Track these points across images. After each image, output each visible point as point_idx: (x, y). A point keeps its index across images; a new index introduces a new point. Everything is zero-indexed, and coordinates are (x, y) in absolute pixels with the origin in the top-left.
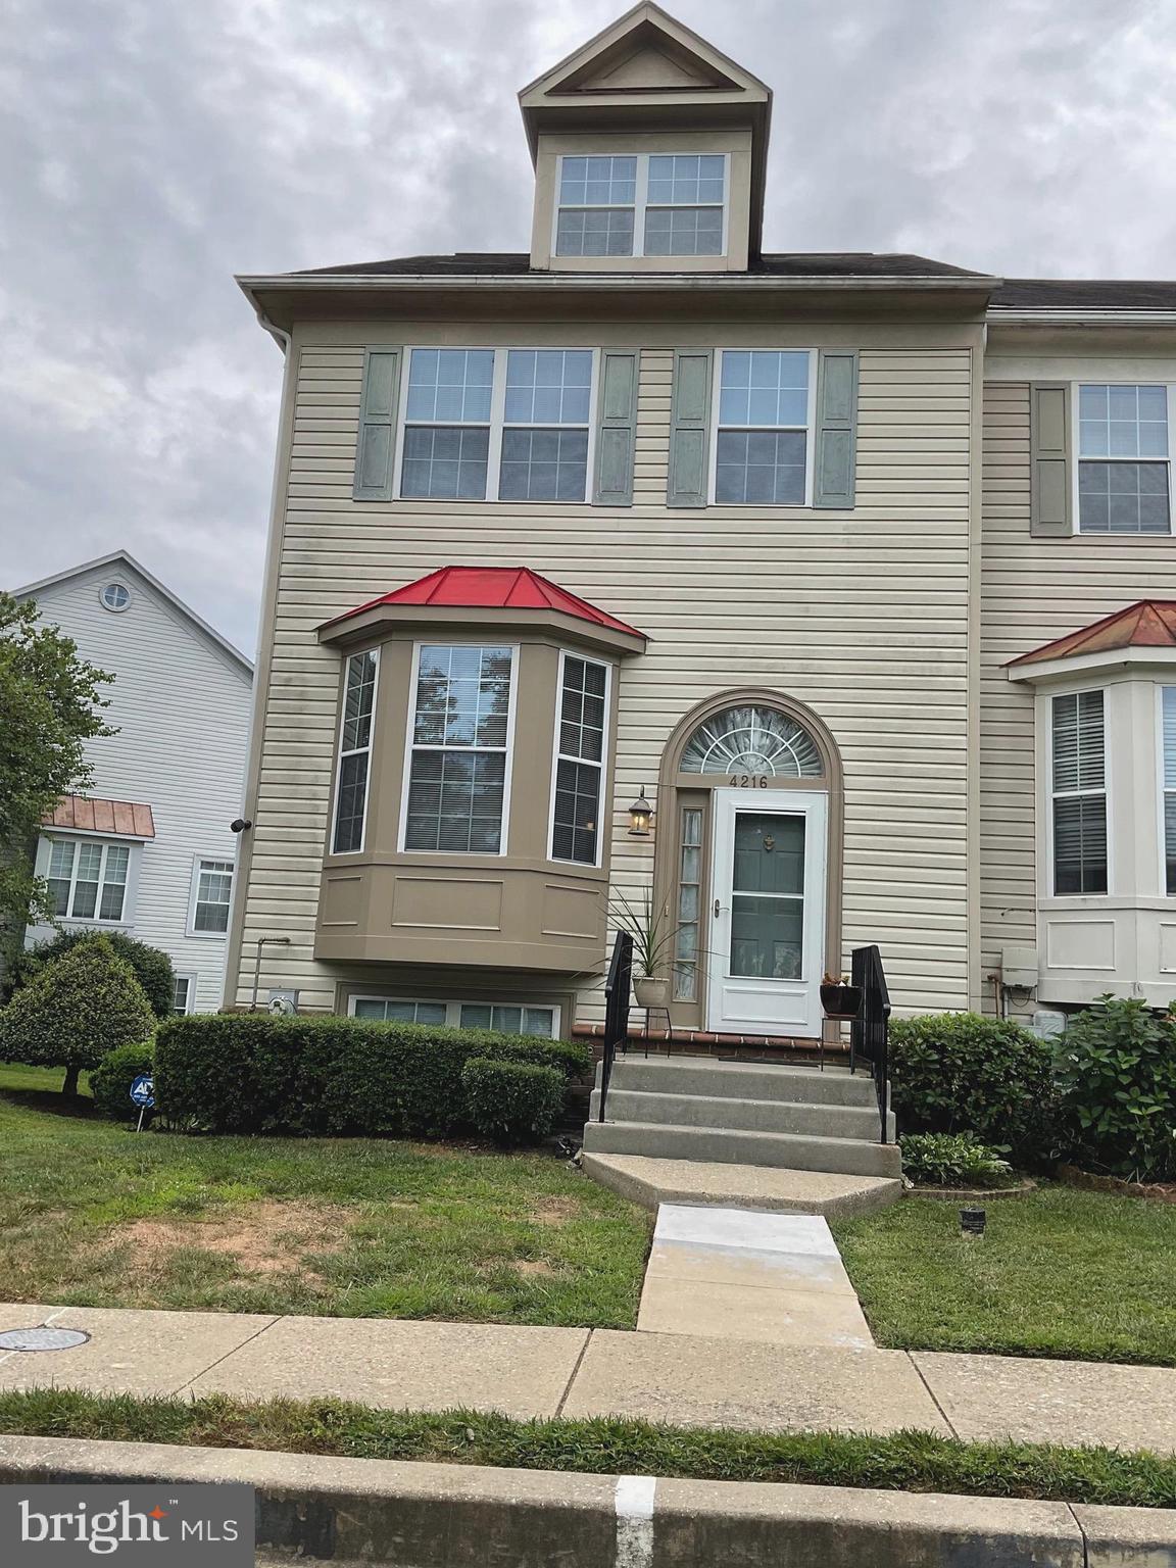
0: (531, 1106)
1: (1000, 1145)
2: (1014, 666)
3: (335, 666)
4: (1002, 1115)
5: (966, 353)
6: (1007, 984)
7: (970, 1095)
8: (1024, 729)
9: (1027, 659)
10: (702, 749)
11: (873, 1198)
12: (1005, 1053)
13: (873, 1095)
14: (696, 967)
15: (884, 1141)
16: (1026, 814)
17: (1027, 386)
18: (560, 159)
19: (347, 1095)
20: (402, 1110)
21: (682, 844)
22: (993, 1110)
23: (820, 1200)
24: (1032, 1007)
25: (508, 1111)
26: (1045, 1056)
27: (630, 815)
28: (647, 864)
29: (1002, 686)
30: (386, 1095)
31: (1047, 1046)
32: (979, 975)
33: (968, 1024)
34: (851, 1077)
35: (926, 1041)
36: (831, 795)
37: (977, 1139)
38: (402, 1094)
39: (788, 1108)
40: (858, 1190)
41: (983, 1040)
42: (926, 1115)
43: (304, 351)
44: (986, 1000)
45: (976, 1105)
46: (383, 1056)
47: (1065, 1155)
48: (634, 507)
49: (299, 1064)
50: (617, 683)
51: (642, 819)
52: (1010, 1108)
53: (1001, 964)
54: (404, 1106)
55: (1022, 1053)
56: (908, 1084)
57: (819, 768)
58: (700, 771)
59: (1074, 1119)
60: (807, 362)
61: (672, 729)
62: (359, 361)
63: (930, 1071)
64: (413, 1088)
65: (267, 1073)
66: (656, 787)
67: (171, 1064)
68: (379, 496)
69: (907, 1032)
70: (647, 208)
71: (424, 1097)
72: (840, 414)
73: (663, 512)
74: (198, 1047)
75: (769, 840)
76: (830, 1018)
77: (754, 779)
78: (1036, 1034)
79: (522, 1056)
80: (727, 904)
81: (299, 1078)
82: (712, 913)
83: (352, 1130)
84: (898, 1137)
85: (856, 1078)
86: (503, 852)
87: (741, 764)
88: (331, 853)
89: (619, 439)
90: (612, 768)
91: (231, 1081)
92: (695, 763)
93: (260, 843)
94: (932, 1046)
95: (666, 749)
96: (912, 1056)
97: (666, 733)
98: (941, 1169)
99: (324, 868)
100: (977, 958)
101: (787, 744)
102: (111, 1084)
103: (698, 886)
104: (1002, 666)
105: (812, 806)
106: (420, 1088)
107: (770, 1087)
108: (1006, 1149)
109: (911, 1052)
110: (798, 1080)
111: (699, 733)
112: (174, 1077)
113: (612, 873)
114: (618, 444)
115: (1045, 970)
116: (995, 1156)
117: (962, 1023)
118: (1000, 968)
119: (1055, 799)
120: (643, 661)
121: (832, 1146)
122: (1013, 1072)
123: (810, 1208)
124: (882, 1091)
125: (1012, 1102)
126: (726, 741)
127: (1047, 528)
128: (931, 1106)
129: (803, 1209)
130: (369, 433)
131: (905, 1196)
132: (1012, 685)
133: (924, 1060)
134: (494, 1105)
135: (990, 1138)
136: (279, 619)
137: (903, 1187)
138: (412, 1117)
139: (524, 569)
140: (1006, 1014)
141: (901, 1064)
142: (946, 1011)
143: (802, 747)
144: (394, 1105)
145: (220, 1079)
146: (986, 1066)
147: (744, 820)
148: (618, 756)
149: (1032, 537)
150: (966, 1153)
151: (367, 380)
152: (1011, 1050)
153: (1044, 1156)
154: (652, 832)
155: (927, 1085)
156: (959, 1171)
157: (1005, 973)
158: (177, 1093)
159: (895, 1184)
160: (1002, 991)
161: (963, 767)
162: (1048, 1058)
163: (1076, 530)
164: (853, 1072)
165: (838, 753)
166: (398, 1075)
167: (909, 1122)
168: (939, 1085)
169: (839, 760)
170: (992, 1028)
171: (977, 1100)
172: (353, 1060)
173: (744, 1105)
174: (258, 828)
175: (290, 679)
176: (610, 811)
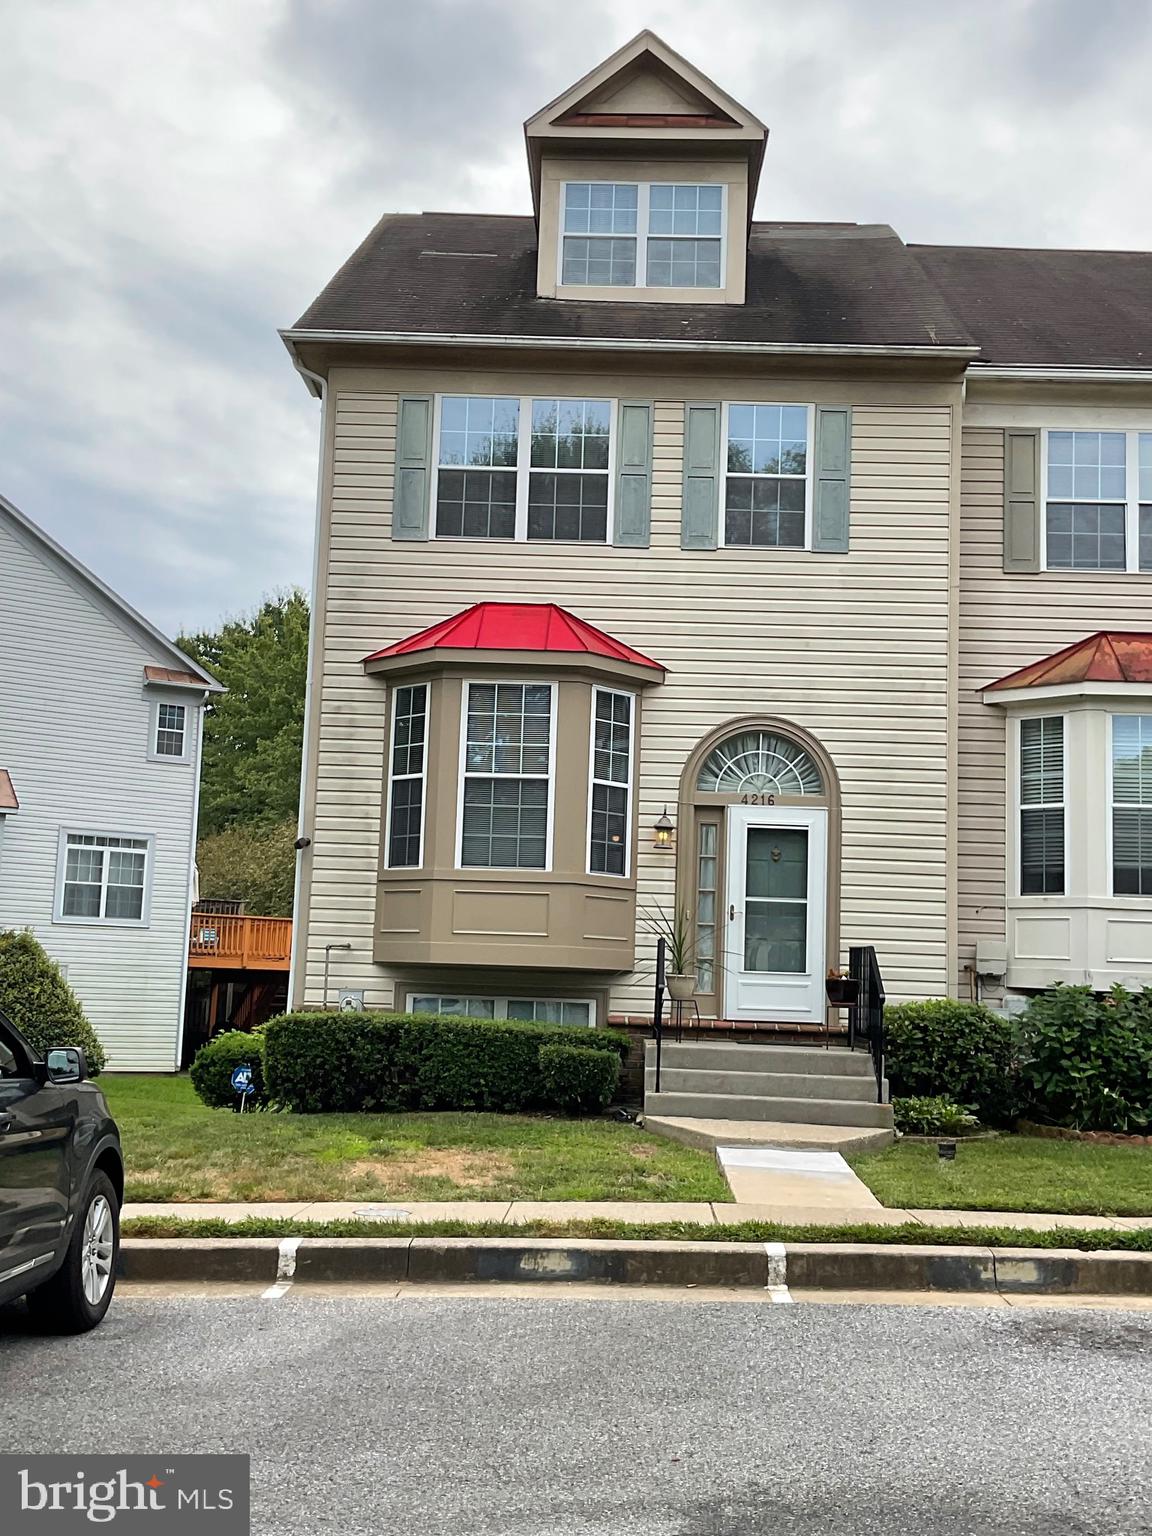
0: (600, 1082)
1: (971, 1104)
2: (989, 691)
3: (381, 695)
4: (972, 1080)
5: (947, 410)
6: (981, 973)
7: (947, 1065)
8: (995, 747)
9: (999, 685)
10: (717, 771)
11: (873, 1142)
12: (975, 1031)
13: (871, 1066)
14: (714, 963)
15: (880, 1101)
16: (996, 823)
17: (1002, 431)
18: (563, 185)
19: (438, 1077)
20: (484, 1089)
21: (699, 856)
22: (964, 1077)
23: (836, 1141)
24: (1001, 992)
25: (580, 1086)
26: (1007, 1033)
27: (654, 830)
28: (670, 873)
29: (978, 709)
30: (471, 1077)
31: (1008, 1025)
32: (956, 965)
33: (946, 1009)
34: (852, 1053)
35: (912, 1023)
36: (830, 812)
37: (952, 1100)
38: (484, 1076)
39: (805, 1079)
40: (862, 1136)
41: (957, 1021)
42: (912, 1082)
43: (340, 396)
44: (962, 987)
45: (952, 1073)
46: (467, 1046)
47: (1023, 1114)
48: (651, 548)
49: (394, 1053)
50: (639, 710)
51: (666, 834)
52: (978, 1075)
53: (976, 954)
54: (486, 1086)
55: (988, 1030)
56: (898, 1058)
57: (819, 786)
58: (716, 789)
59: (1030, 1082)
60: (806, 414)
61: (690, 753)
62: (393, 407)
63: (916, 1047)
64: (494, 1071)
65: (367, 1061)
66: (676, 805)
67: (282, 1056)
68: (416, 537)
69: (897, 1016)
70: (648, 239)
71: (503, 1078)
72: (835, 466)
73: (677, 553)
74: (306, 1040)
75: (776, 851)
76: (834, 1006)
77: (763, 797)
78: (1002, 1015)
79: (583, 1042)
80: (740, 909)
81: (395, 1065)
82: (727, 917)
83: (443, 1105)
84: (890, 1099)
85: (857, 1054)
86: (549, 867)
87: (751, 783)
88: (386, 867)
89: (637, 486)
90: (637, 787)
91: (337, 1068)
92: (711, 782)
93: (319, 858)
94: (917, 1027)
95: (685, 770)
96: (901, 1036)
97: (684, 756)
98: (924, 1122)
99: (379, 881)
100: (954, 951)
101: (791, 766)
102: (215, 1075)
103: (713, 892)
104: (977, 691)
105: (813, 820)
106: (499, 1070)
107: (787, 1063)
108: (975, 1107)
109: (900, 1032)
110: (811, 1057)
111: (713, 756)
112: (285, 1066)
113: (638, 882)
114: (635, 490)
115: (1012, 960)
116: (967, 1112)
117: (941, 1007)
118: (974, 959)
119: (1022, 811)
120: (662, 691)
121: (839, 1106)
122: (981, 1046)
123: (828, 1147)
124: (877, 1063)
125: (980, 1070)
126: (737, 763)
127: (1018, 564)
128: (915, 1075)
129: (823, 1148)
130: (405, 477)
131: (897, 1142)
132: (986, 708)
133: (910, 1038)
134: (570, 1081)
135: (963, 1099)
136: (327, 652)
137: (895, 1135)
138: (492, 1094)
139: (551, 605)
140: (979, 998)
141: (892, 1042)
142: (928, 998)
143: (804, 768)
144: (477, 1085)
145: (326, 1067)
146: (960, 1041)
147: (755, 834)
148: (641, 778)
149: (1005, 573)
150: (944, 1111)
151: (401, 425)
152: (979, 1029)
153: (1007, 1113)
154: (674, 845)
155: (913, 1058)
156: (938, 1124)
157: (978, 963)
158: (288, 1080)
159: (889, 1133)
160: (976, 980)
161: (944, 786)
162: (1009, 1034)
163: (1043, 567)
164: (853, 1050)
165: (835, 774)
166: (480, 1061)
167: (899, 1089)
168: (923, 1058)
169: (837, 780)
170: (965, 1011)
171: (952, 1070)
172: (442, 1049)
173: (769, 1077)
174: (316, 845)
175: (339, 707)
176: (636, 827)
